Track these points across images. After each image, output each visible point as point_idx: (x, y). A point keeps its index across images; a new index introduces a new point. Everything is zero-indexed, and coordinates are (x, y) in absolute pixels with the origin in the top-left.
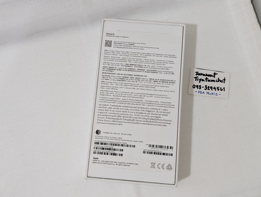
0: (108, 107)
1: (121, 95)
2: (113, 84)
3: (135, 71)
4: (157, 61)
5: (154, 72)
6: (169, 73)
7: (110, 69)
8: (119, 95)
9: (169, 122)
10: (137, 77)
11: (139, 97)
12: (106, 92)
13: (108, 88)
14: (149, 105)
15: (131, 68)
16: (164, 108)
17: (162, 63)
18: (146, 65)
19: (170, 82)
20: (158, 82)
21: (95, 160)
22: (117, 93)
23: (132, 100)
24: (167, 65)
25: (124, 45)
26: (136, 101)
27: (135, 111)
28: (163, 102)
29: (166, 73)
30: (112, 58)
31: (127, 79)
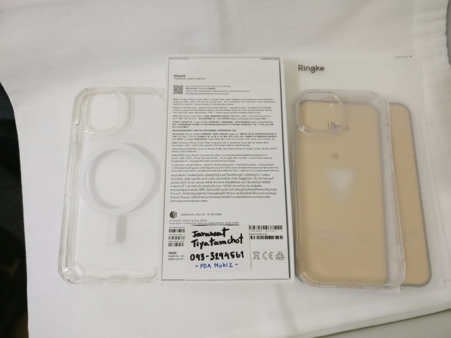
0: (185, 177)
1: (201, 160)
2: (189, 144)
3: (219, 125)
4: (248, 109)
5: (246, 124)
6: (266, 124)
7: (183, 124)
8: (199, 160)
9: (273, 192)
10: (223, 132)
11: (228, 160)
12: (181, 157)
13: (183, 150)
14: (243, 169)
15: (213, 120)
16: (264, 173)
17: (256, 111)
18: (234, 115)
19: (268, 136)
20: (253, 138)
21: (172, 255)
22: (196, 157)
23: (219, 165)
24: (263, 113)
25: (200, 90)
26: (224, 166)
27: (224, 181)
28: (262, 165)
29: (262, 123)
30: (185, 109)
31: (209, 137)
